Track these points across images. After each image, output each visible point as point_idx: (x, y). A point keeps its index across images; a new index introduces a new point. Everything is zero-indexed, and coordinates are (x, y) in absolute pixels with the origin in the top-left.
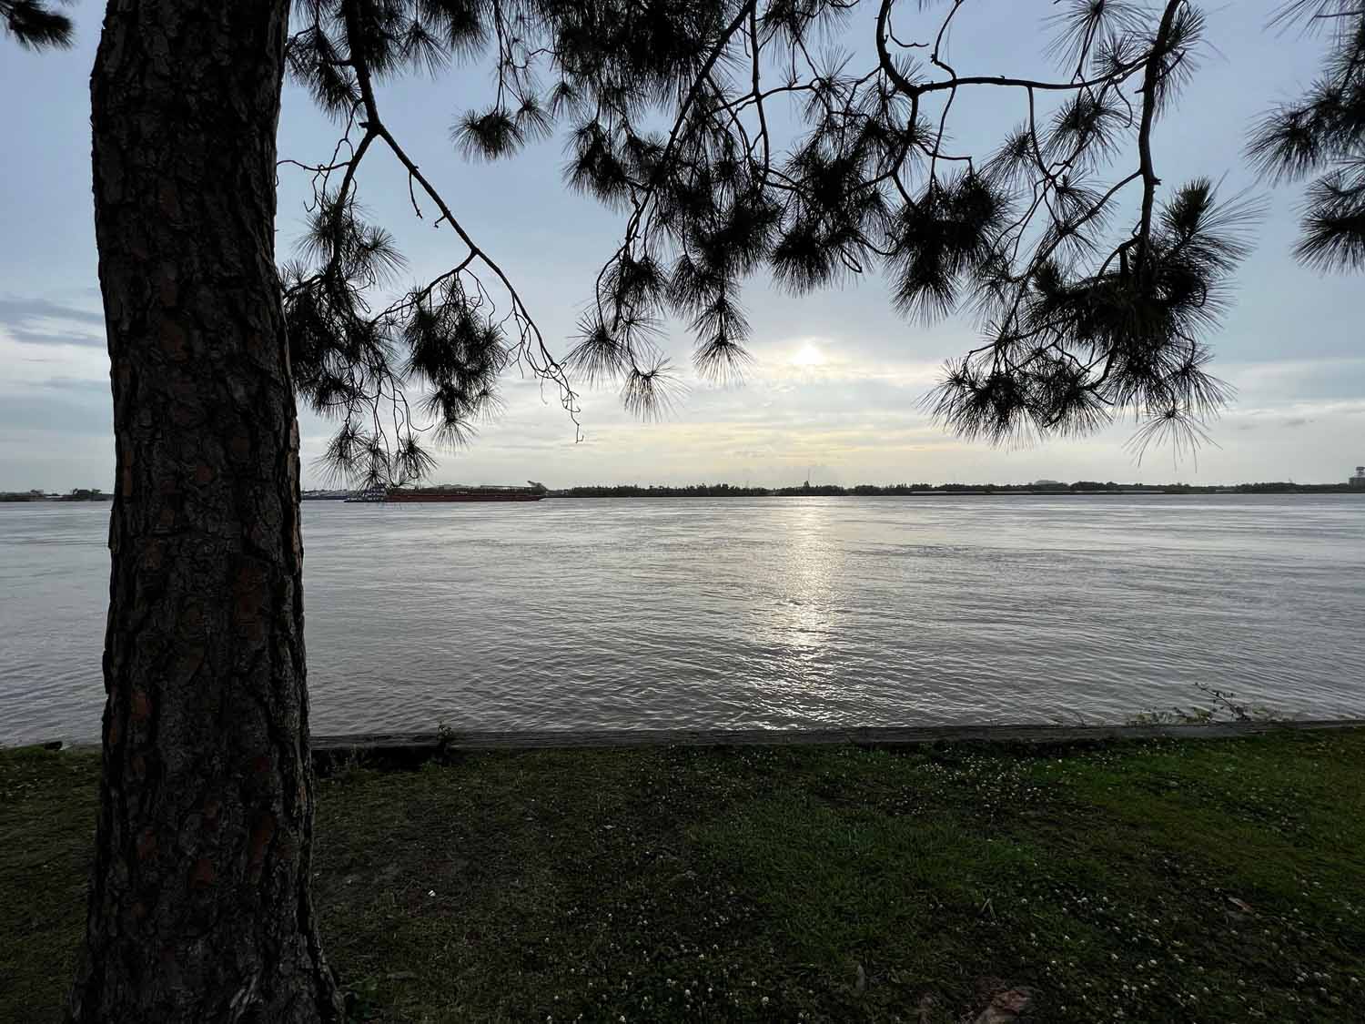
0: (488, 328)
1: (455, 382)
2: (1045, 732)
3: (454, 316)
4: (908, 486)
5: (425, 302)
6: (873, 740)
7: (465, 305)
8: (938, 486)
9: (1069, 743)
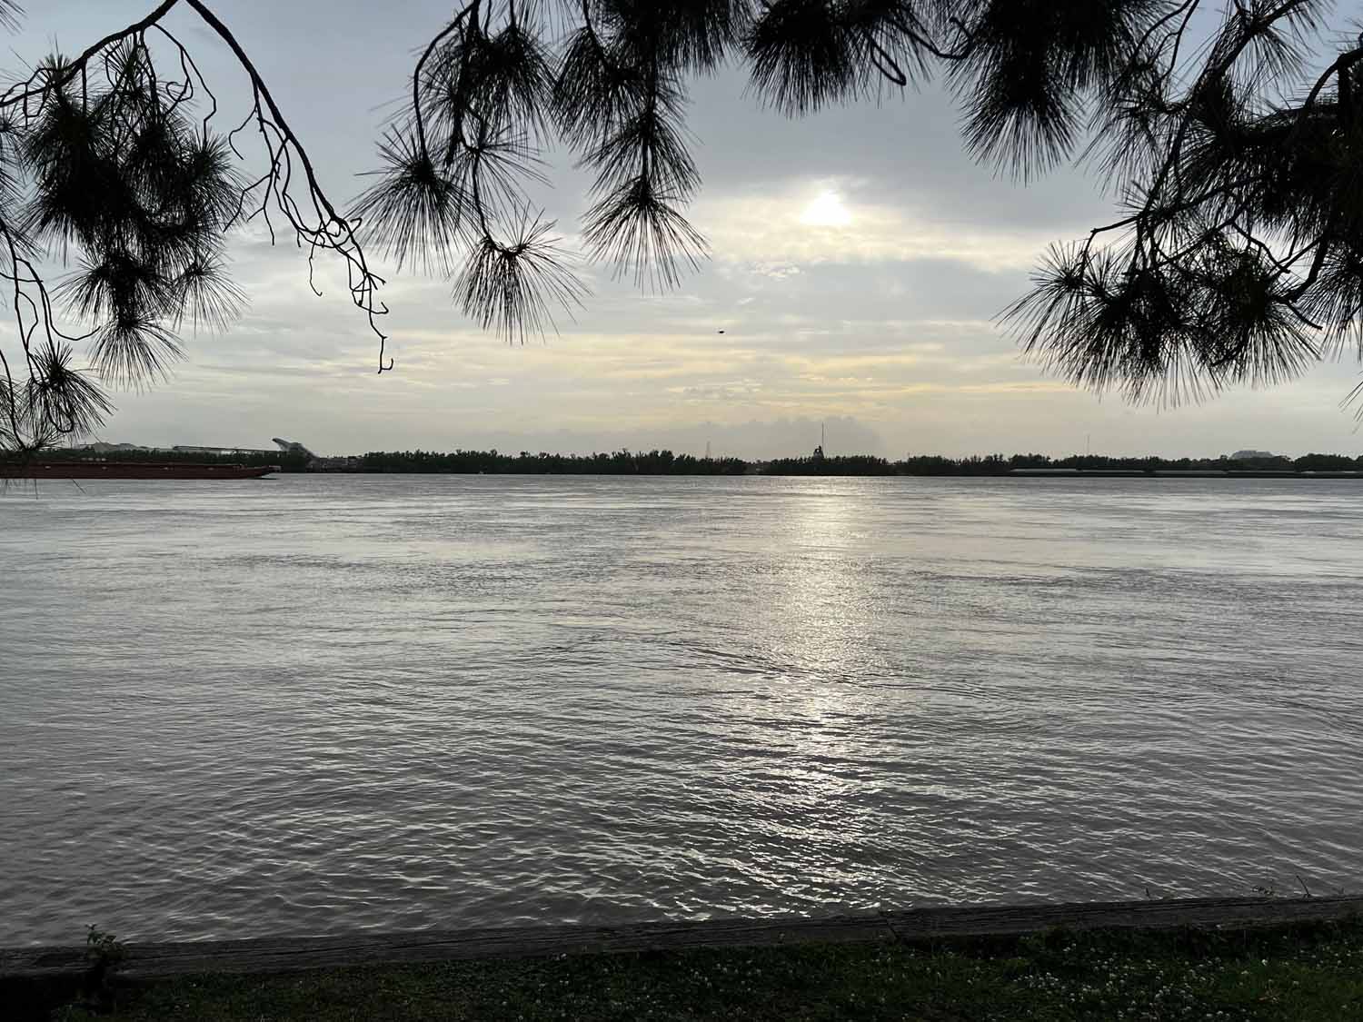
0: (200, 145)
1: (133, 247)
2: (1238, 910)
3: (134, 120)
5: (74, 88)
6: (934, 934)
7: (155, 95)
8: (1061, 458)
9: (1282, 929)
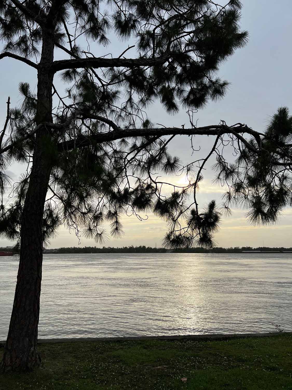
4: (240, 248)
8: (256, 248)
